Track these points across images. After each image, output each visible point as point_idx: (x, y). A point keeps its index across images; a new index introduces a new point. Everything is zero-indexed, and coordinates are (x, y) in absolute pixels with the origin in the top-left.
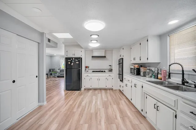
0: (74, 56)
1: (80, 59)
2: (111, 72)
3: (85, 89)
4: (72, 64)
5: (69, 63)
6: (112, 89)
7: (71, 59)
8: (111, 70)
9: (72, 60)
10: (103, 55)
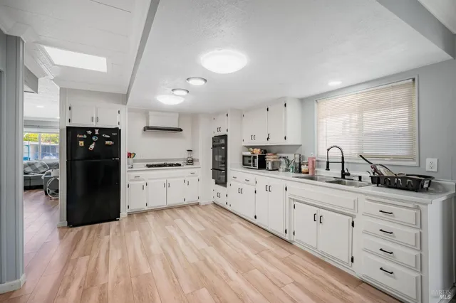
0: (93, 125)
1: (115, 134)
2: (190, 166)
3: (130, 215)
4: (92, 146)
5: (81, 143)
6: (198, 204)
7: (90, 132)
8: (191, 162)
9: (90, 137)
10: (176, 126)
